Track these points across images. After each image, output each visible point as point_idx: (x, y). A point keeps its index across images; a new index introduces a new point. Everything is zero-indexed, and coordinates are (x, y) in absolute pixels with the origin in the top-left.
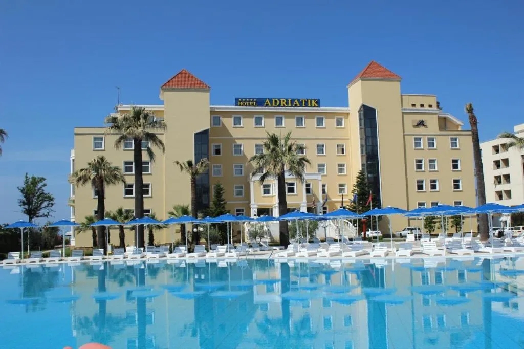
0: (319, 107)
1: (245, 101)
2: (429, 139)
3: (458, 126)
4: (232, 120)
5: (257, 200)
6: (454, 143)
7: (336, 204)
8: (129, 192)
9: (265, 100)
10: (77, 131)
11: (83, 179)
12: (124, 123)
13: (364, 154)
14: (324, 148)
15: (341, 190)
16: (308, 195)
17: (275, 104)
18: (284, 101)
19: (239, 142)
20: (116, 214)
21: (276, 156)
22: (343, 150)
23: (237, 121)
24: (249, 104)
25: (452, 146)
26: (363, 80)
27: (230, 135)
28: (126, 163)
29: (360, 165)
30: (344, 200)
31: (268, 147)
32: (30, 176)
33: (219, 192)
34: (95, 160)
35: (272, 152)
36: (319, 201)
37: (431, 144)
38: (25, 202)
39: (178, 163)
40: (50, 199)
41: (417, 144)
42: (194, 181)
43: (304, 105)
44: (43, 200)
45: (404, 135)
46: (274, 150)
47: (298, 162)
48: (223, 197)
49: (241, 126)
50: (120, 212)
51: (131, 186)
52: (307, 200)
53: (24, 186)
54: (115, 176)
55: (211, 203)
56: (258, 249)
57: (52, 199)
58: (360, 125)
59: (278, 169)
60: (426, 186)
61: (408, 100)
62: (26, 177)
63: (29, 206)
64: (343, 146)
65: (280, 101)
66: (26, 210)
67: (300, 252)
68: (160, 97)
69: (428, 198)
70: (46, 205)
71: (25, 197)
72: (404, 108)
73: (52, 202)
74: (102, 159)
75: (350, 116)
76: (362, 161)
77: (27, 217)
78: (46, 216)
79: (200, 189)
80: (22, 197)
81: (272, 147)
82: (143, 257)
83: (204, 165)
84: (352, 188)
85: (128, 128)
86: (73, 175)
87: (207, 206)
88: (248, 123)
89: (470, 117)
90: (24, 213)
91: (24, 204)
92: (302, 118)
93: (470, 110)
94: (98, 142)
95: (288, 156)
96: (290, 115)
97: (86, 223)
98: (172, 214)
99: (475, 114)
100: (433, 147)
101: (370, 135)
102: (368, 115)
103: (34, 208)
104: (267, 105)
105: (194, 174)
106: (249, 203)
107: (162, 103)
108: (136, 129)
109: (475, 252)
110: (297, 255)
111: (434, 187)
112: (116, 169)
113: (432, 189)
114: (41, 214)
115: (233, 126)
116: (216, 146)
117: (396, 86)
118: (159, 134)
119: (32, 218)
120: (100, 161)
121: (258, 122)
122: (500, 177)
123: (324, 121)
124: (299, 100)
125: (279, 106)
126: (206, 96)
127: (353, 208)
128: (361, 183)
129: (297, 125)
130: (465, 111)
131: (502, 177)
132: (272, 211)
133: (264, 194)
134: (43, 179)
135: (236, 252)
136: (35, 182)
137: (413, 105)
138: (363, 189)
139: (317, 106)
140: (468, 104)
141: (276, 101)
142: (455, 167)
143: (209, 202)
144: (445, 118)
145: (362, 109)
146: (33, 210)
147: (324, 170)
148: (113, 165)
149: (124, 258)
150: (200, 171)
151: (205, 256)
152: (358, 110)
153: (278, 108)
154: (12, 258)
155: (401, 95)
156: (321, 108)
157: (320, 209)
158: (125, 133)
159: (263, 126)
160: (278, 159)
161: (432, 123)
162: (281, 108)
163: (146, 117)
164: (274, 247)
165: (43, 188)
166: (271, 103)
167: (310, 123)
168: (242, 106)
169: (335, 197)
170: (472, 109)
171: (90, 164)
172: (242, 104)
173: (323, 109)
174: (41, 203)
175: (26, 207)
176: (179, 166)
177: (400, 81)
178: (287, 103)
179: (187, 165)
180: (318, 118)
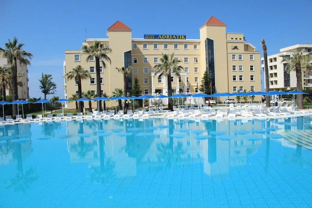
0: (185, 39)
1: (149, 36)
2: (239, 55)
3: (253, 49)
4: (142, 46)
5: (155, 85)
6: (251, 58)
7: (193, 87)
8: (92, 82)
9: (159, 35)
10: (66, 52)
11: (70, 77)
12: (90, 49)
13: (208, 62)
14: (188, 60)
15: (196, 80)
16: (180, 82)
17: (164, 37)
18: (168, 36)
19: (146, 57)
20: (87, 94)
21: (167, 65)
22: (197, 60)
23: (145, 46)
24: (151, 38)
25: (250, 59)
26: (207, 26)
27: (141, 53)
28: (91, 68)
29: (206, 68)
30: (198, 85)
31: (163, 61)
32: (44, 74)
33: (136, 81)
34: (76, 67)
35: (165, 63)
36: (185, 86)
37: (240, 58)
38: (43, 86)
39: (117, 68)
40: (54, 85)
41: (234, 58)
42: (125, 77)
43: (178, 38)
44: (51, 86)
45: (227, 53)
46: (166, 62)
47: (178, 68)
48: (139, 84)
49: (147, 49)
50: (89, 93)
51: (94, 79)
52: (179, 85)
53: (42, 79)
54: (86, 75)
55: (133, 87)
56: (158, 112)
57: (55, 85)
58: (206, 48)
59: (168, 72)
60: (237, 78)
61: (230, 36)
62: (43, 75)
63: (44, 89)
64: (197, 58)
65: (166, 36)
66: (43, 91)
67: (180, 114)
68: (107, 35)
69: (238, 84)
70: (53, 88)
71: (42, 84)
72: (228, 40)
73: (55, 87)
74: (80, 66)
75: (201, 44)
76: (206, 66)
77: (44, 94)
78: (53, 93)
79: (128, 80)
80: (41, 85)
81: (165, 61)
82: (102, 117)
83: (130, 69)
84: (202, 79)
85: (93, 52)
86: (66, 75)
87: (131, 88)
88: (150, 47)
89: (263, 46)
90: (42, 92)
91: (42, 88)
92: (177, 45)
93: (263, 43)
94: (77, 58)
95: (173, 65)
96: (171, 43)
97: (72, 98)
98: (114, 93)
99: (266, 45)
100: (241, 59)
101: (211, 53)
102: (210, 43)
103: (47, 90)
104: (160, 38)
105: (125, 74)
106: (151, 87)
107: (108, 37)
108: (96, 52)
109: (267, 115)
110: (179, 116)
111: (241, 79)
112: (87, 71)
113: (240, 80)
114: (50, 93)
115: (143, 48)
116: (135, 59)
117: (224, 29)
118: (107, 53)
119: (46, 95)
120: (79, 67)
121: (155, 46)
122: (272, 74)
123: (188, 46)
124: (175, 36)
125: (166, 38)
126: (130, 34)
127: (202, 89)
128: (206, 77)
129: (175, 48)
130: (261, 43)
131: (273, 74)
132: (162, 91)
133: (158, 82)
134: (50, 76)
135: (148, 113)
136: (47, 77)
137: (232, 39)
138: (207, 80)
139: (184, 38)
140: (263, 39)
141: (164, 36)
142: (252, 69)
143: (132, 86)
144: (247, 45)
145: (207, 40)
146: (46, 91)
147: (187, 70)
148: (85, 70)
149: (93, 117)
150: (128, 72)
151: (133, 116)
152: (205, 40)
153: (165, 39)
154: (38, 117)
155: (226, 34)
156: (187, 39)
157: (186, 89)
158: (91, 55)
159: (158, 48)
160: (168, 67)
161: (241, 47)
162: (167, 39)
163: (101, 46)
164: (166, 111)
165: (51, 80)
166: (162, 37)
167: (181, 47)
168: (148, 39)
169: (193, 84)
170: (265, 42)
171: (74, 69)
172: (147, 37)
173: (187, 40)
174: (50, 87)
175: (43, 89)
176: (118, 70)
177: (225, 26)
178: (170, 37)
179: (121, 69)
180: (185, 45)
